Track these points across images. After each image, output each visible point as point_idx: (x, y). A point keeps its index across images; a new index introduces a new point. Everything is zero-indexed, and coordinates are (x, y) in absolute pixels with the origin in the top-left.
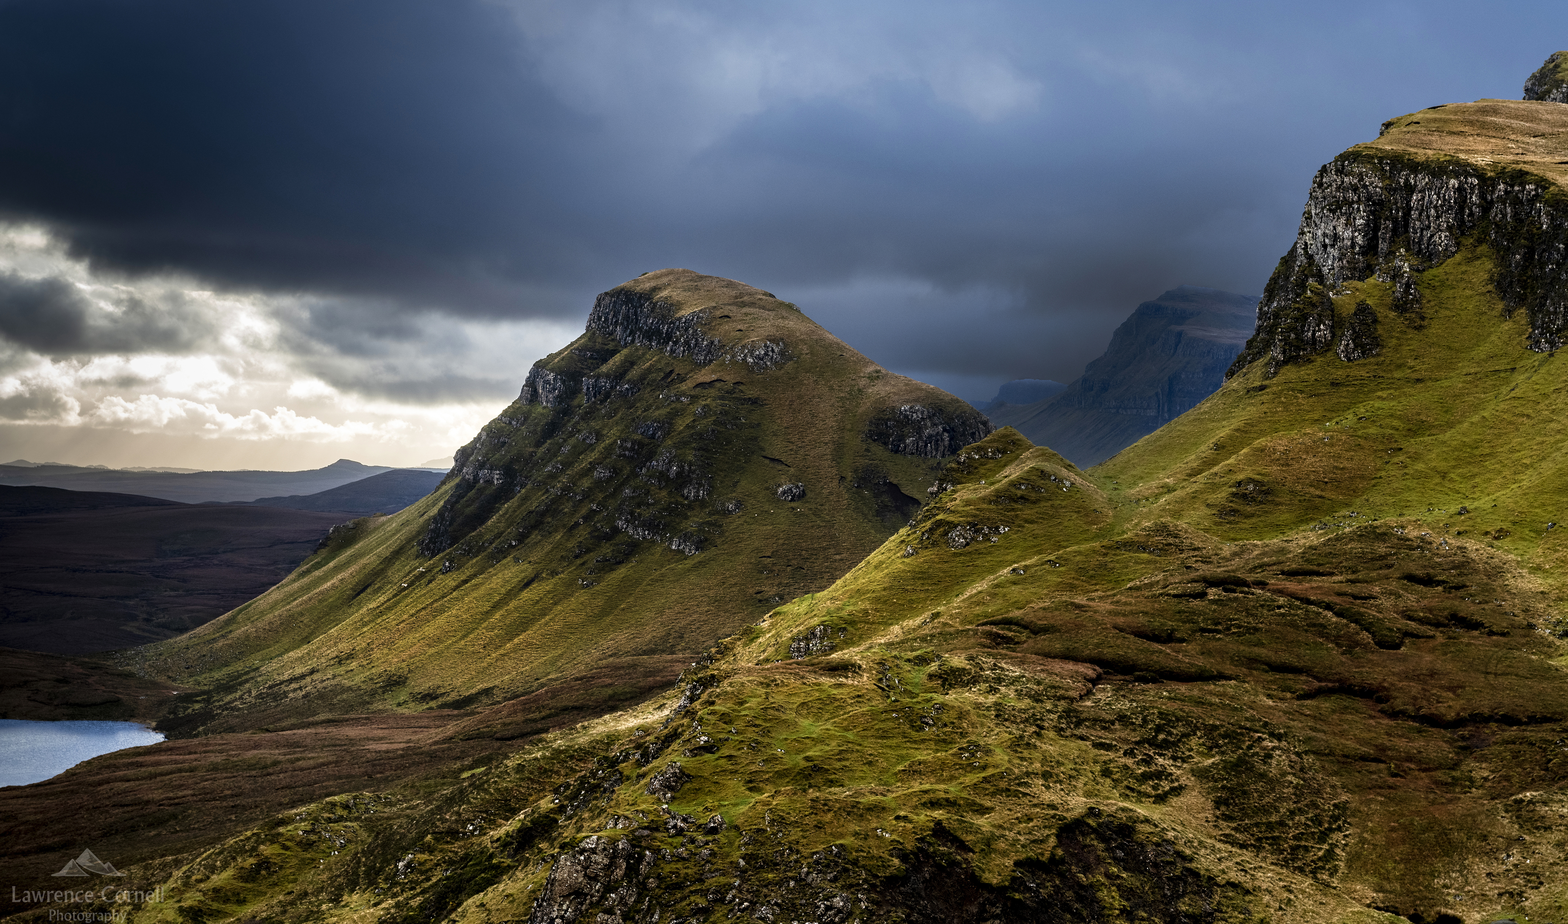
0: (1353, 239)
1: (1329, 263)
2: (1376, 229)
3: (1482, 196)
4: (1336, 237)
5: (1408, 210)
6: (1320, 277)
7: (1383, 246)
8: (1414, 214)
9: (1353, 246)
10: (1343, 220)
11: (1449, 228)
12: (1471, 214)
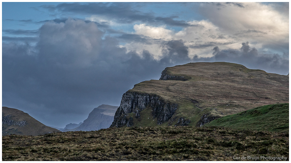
0: (129, 106)
1: (125, 110)
2: (133, 104)
3: (150, 99)
4: (126, 106)
5: (138, 101)
6: (124, 112)
7: (134, 107)
8: (139, 102)
9: (129, 107)
10: (127, 103)
11: (144, 104)
12: (148, 102)
